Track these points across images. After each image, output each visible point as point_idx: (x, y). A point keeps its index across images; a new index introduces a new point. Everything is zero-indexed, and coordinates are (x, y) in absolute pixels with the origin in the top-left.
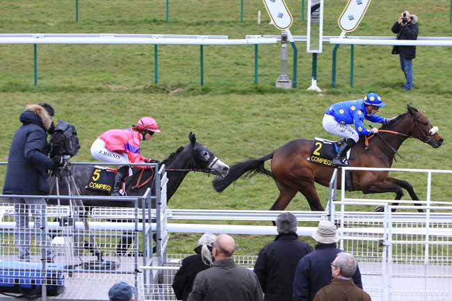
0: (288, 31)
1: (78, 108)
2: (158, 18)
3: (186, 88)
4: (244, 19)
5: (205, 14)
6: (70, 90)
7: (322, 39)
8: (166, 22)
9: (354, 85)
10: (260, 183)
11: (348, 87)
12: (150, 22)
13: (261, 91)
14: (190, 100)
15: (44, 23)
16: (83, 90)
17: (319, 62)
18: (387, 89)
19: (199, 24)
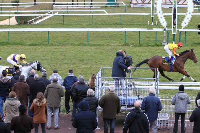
0: (166, 27)
1: (103, 51)
2: (117, 23)
3: (135, 45)
4: (144, 23)
5: (131, 22)
6: (99, 45)
7: (176, 29)
8: (119, 24)
9: (186, 43)
10: (168, 74)
11: (184, 44)
12: (115, 24)
13: (158, 45)
14: (137, 48)
15: (82, 25)
16: (103, 45)
17: (175, 37)
18: (196, 45)
19: (130, 25)
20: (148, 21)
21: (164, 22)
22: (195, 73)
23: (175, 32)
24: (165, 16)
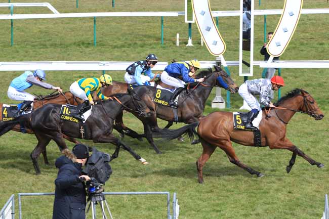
0: (222, 57)
7: (253, 63)
12: (78, 45)
20: (178, 35)
21: (215, 43)
22: (299, 196)
23: (249, 72)
24: (217, 21)
